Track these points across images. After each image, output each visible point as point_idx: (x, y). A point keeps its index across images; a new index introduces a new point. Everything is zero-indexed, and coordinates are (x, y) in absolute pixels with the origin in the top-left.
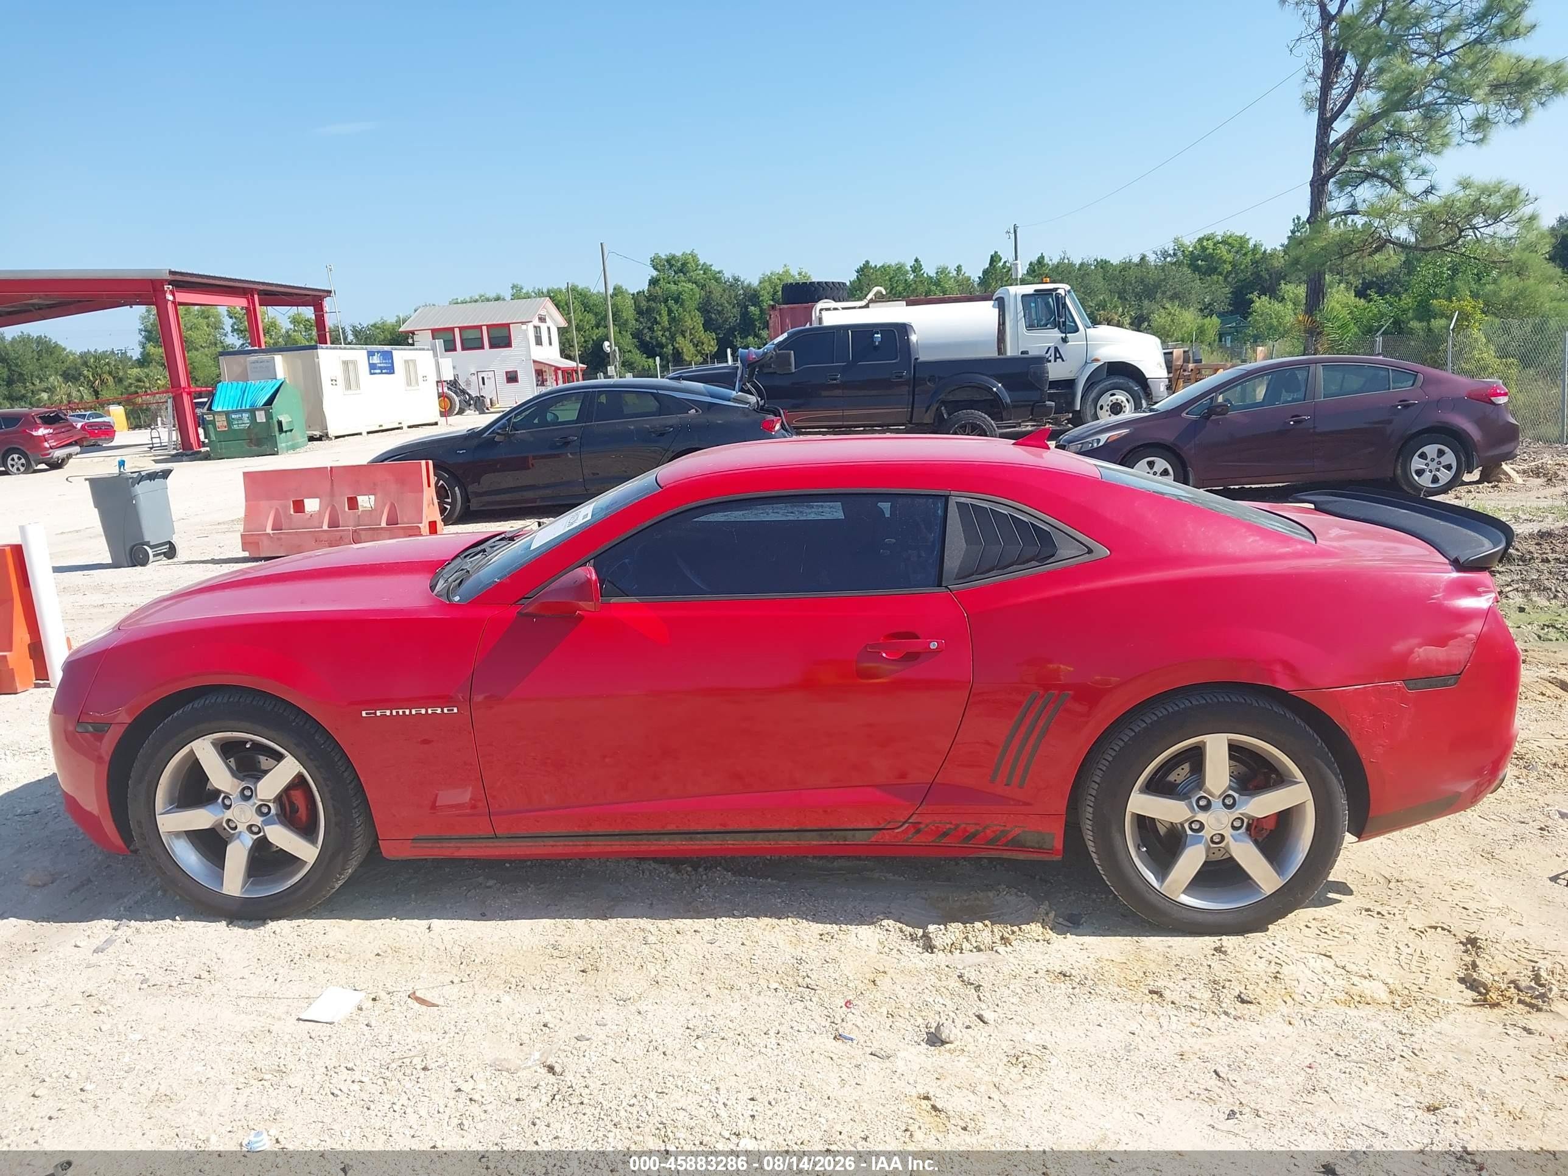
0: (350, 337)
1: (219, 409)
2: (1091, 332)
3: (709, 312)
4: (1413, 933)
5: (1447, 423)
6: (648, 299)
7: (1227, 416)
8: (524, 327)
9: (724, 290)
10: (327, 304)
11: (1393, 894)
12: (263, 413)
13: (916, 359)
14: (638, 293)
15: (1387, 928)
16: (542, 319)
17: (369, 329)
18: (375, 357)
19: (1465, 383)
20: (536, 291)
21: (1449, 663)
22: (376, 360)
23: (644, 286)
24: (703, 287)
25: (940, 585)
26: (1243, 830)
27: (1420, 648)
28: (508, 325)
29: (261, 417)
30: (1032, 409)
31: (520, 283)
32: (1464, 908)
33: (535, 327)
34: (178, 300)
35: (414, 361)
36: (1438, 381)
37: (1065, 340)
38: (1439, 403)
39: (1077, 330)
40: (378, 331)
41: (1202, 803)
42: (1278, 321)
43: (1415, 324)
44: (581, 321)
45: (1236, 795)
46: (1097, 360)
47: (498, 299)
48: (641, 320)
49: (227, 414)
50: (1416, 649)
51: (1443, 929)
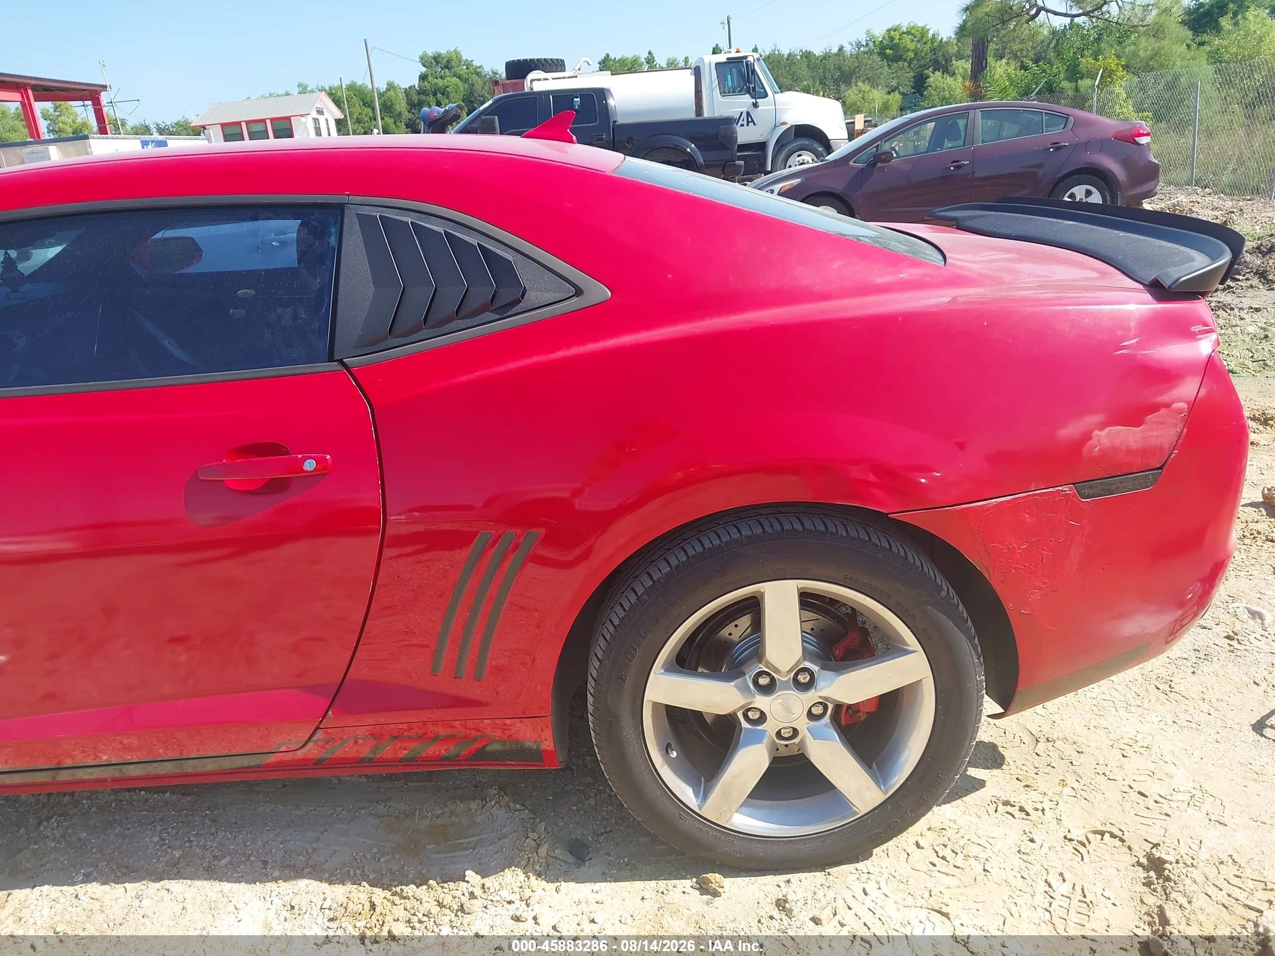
2: (779, 97)
3: (472, 102)
4: (1070, 847)
5: (1095, 164)
6: (419, 93)
7: (890, 163)
8: (303, 119)
9: (485, 83)
10: (104, 97)
11: (1040, 762)
13: (615, 122)
14: (409, 88)
15: (1032, 841)
17: (173, 127)
18: (150, 147)
19: (1110, 124)
20: (320, 88)
21: (1145, 452)
23: (416, 82)
24: (466, 81)
25: (331, 359)
26: (827, 719)
27: (1102, 429)
28: (288, 119)
30: (724, 168)
31: (305, 82)
32: (1140, 793)
33: (314, 119)
36: (1086, 123)
37: (755, 105)
38: (1087, 145)
39: (765, 95)
40: (181, 128)
41: (763, 681)
42: (950, 93)
43: (1066, 84)
44: (359, 114)
45: (815, 668)
46: (784, 123)
47: (287, 94)
48: (414, 111)
50: (1096, 432)
51: (1113, 836)
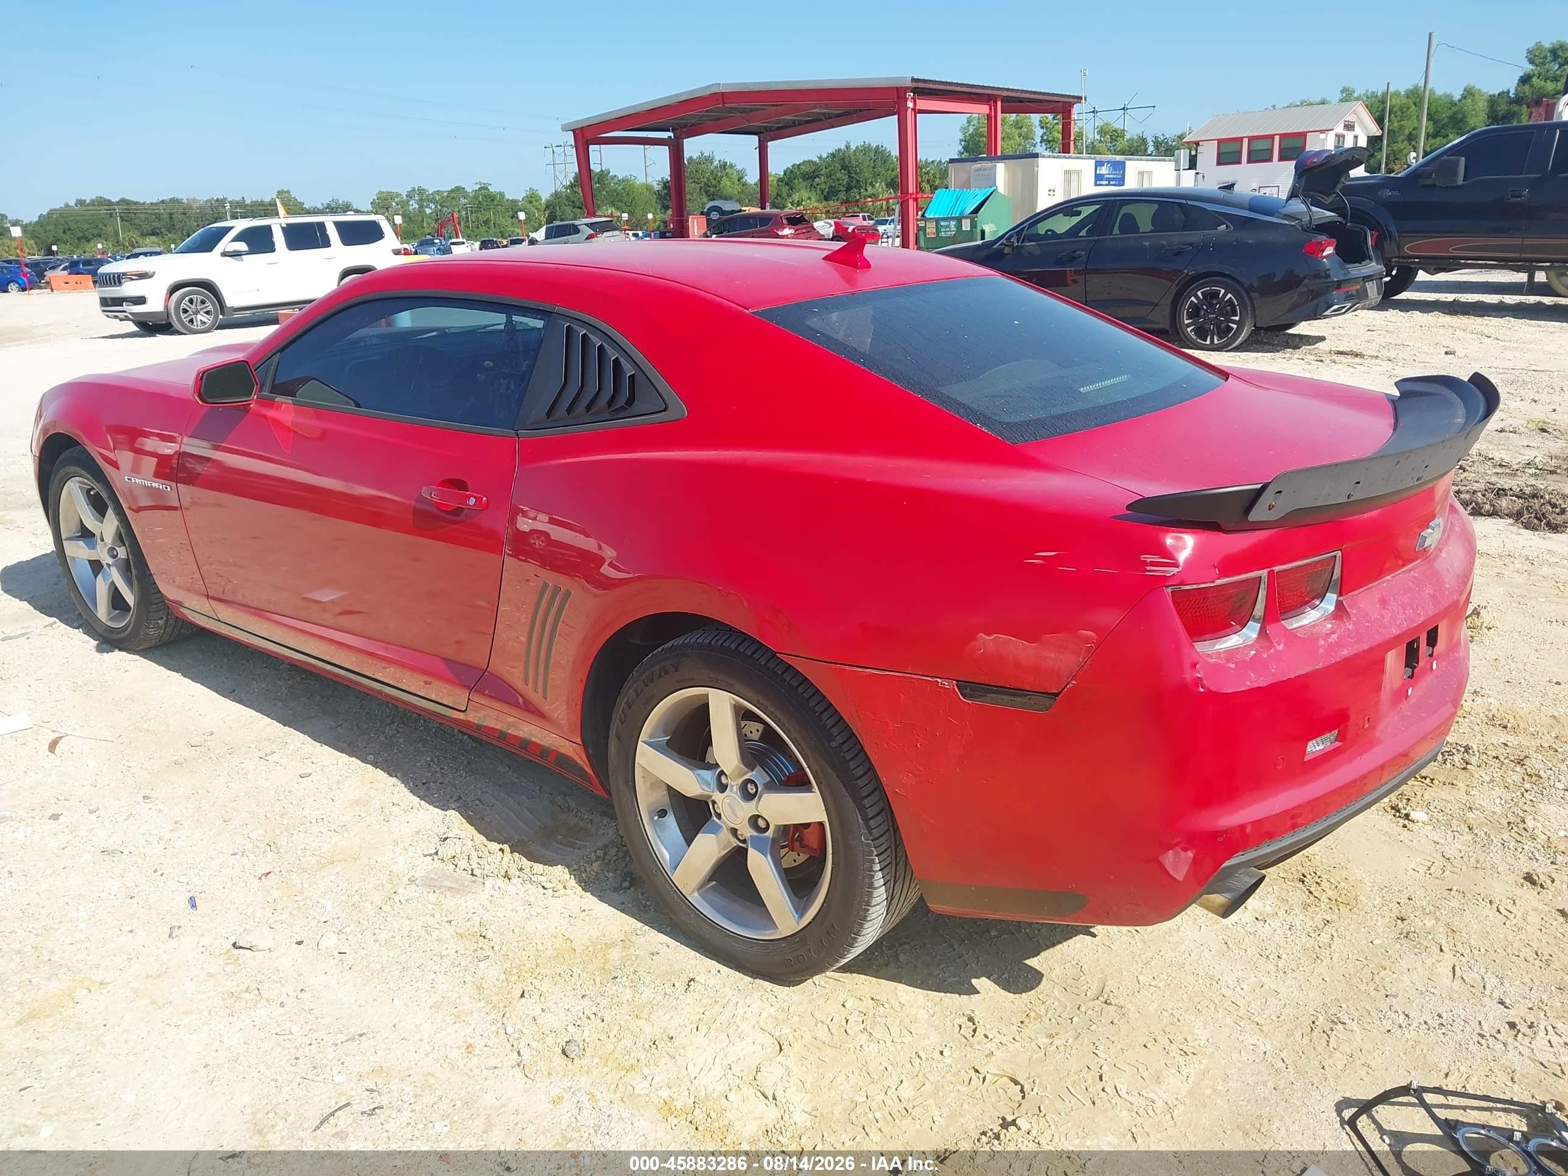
0: (1151, 149)
1: (931, 216)
12: (969, 221)
16: (1349, 127)
22: (1104, 170)
29: (966, 225)
34: (918, 107)
35: (1150, 173)
49: (937, 221)
